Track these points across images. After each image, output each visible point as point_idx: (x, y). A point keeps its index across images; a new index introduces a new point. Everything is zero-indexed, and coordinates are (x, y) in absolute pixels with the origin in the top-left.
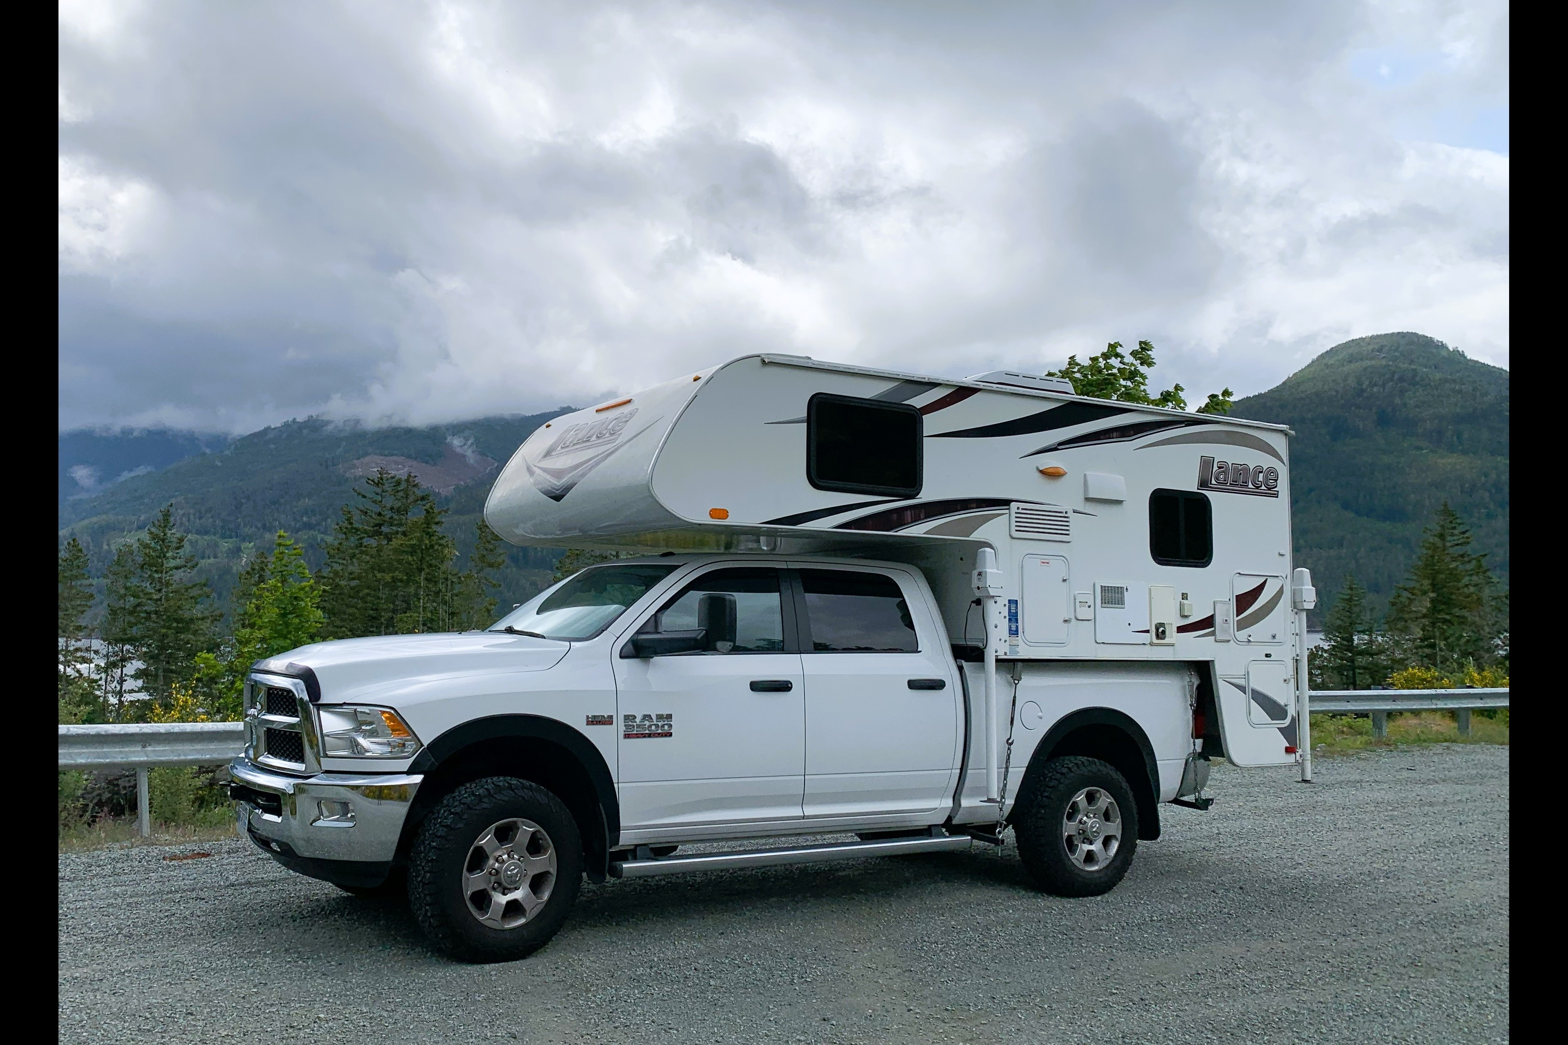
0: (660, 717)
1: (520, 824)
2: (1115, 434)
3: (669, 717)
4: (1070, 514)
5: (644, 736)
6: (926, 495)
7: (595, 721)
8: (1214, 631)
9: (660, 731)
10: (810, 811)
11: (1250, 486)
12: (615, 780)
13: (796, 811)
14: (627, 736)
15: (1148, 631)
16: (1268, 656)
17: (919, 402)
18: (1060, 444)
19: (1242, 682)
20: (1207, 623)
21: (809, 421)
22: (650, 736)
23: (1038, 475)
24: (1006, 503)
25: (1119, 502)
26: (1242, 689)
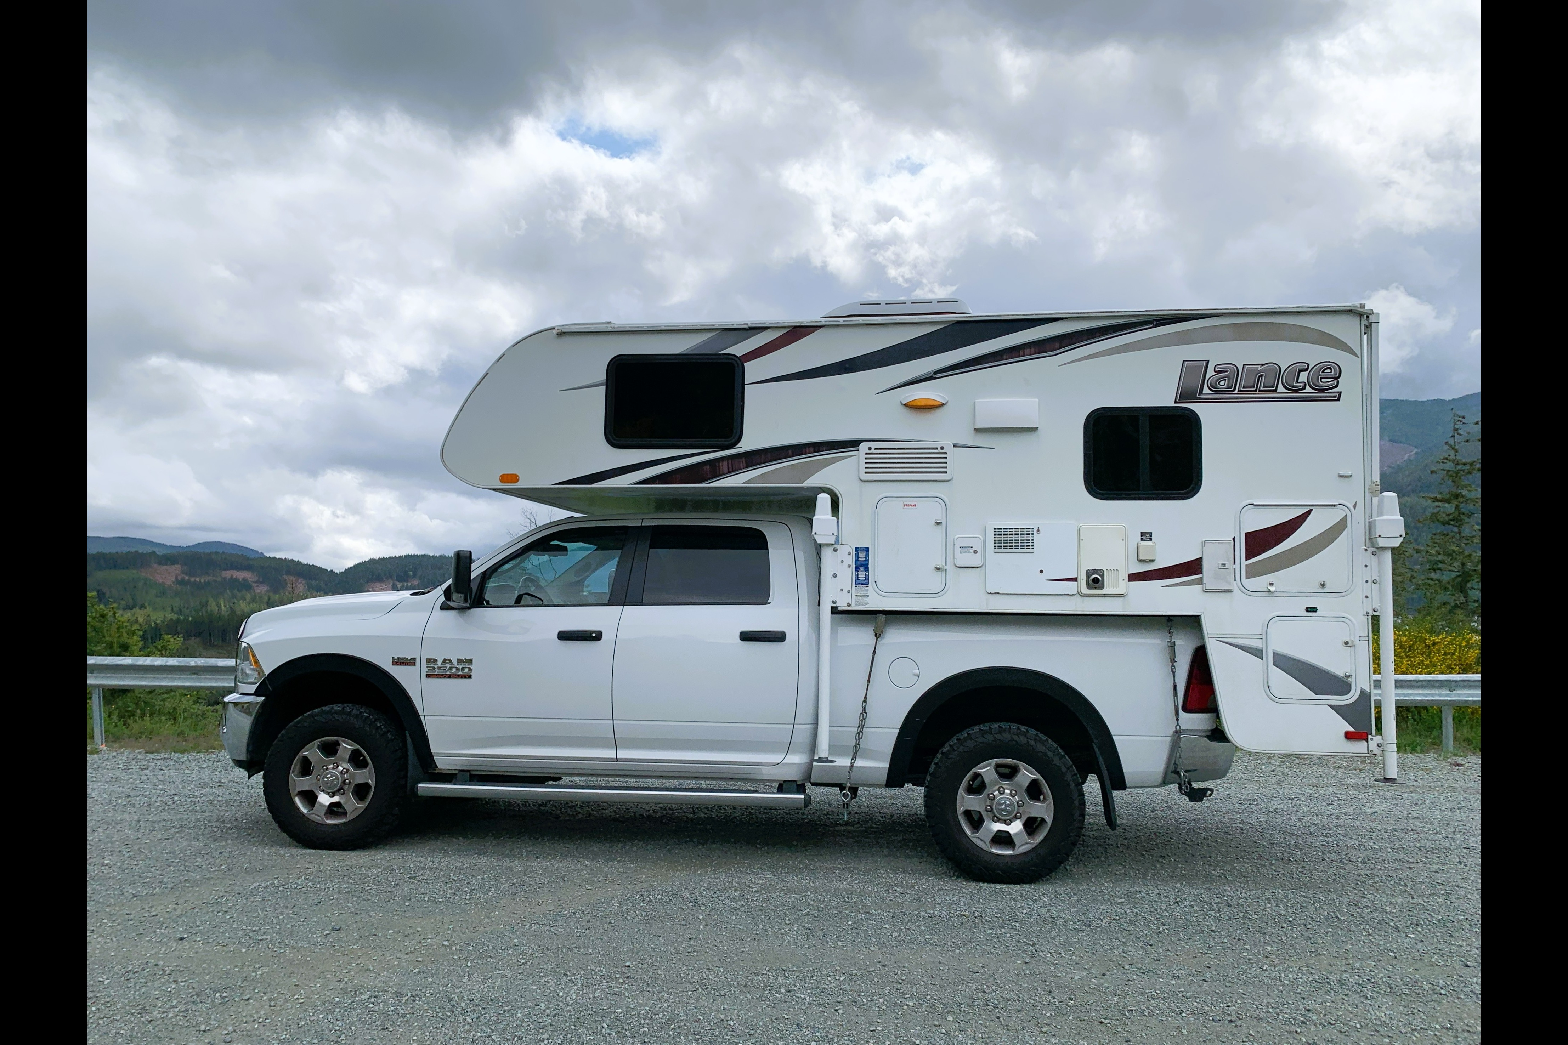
0: (460, 661)
1: (340, 742)
2: (1027, 351)
3: (470, 661)
4: (949, 449)
5: (444, 676)
6: (746, 444)
7: (399, 662)
8: (1202, 578)
9: (460, 673)
10: (623, 754)
11: (1281, 389)
12: (420, 712)
13: (610, 754)
14: (428, 676)
15: (1075, 580)
16: (1311, 610)
17: (739, 350)
18: (936, 373)
19: (1256, 644)
20: (1193, 568)
21: (607, 383)
22: (450, 676)
23: (902, 407)
24: (854, 444)
25: (1035, 429)
26: (1258, 653)
